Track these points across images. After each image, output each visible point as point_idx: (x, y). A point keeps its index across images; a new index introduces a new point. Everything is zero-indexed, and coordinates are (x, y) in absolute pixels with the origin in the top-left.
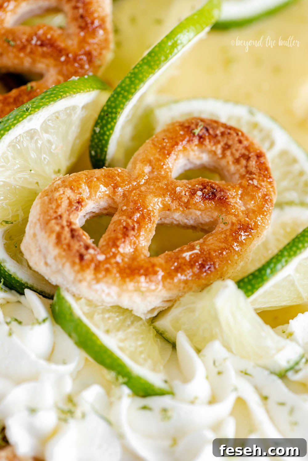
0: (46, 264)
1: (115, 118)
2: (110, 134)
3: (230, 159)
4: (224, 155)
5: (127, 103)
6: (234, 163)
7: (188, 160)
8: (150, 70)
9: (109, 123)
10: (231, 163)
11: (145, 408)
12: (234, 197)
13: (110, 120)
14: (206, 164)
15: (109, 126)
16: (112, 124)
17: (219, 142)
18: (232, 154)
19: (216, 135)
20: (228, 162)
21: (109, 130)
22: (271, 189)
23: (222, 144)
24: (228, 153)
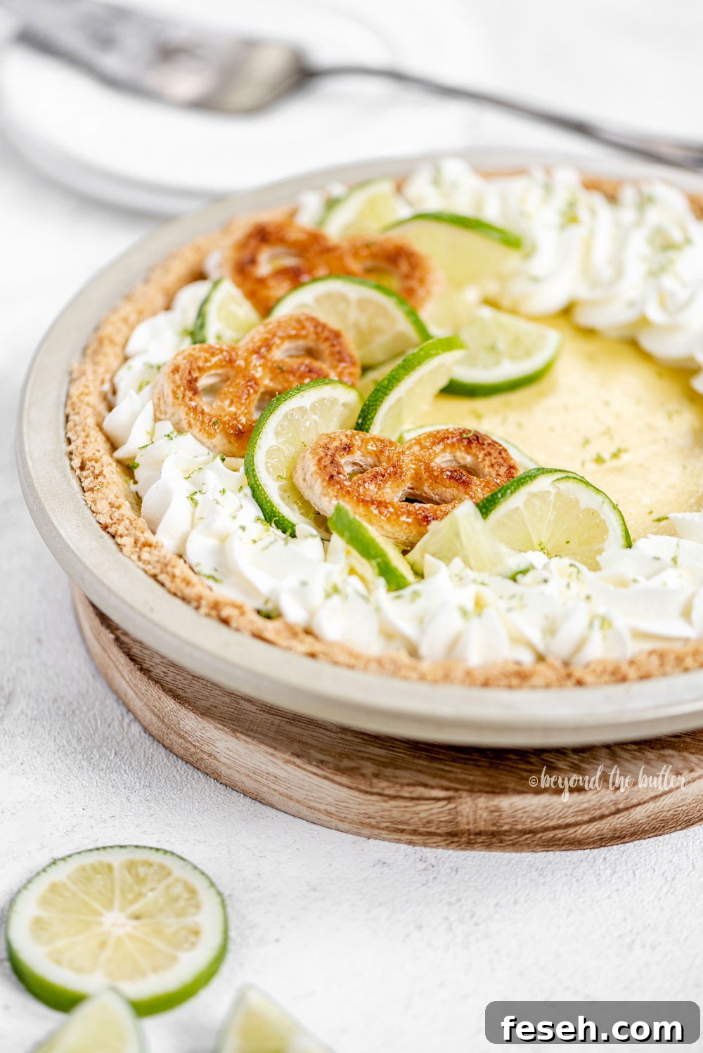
0: (304, 480)
1: (376, 409)
2: (371, 423)
3: (487, 463)
4: (484, 460)
5: (386, 397)
6: (489, 466)
7: (454, 457)
8: (406, 372)
9: (370, 414)
10: (486, 466)
11: (399, 597)
12: (477, 485)
13: (370, 411)
14: (469, 466)
15: (370, 417)
16: (373, 414)
17: (483, 449)
18: (490, 461)
19: (483, 444)
20: (484, 465)
21: (369, 420)
22: (513, 488)
23: (485, 452)
24: (487, 458)
